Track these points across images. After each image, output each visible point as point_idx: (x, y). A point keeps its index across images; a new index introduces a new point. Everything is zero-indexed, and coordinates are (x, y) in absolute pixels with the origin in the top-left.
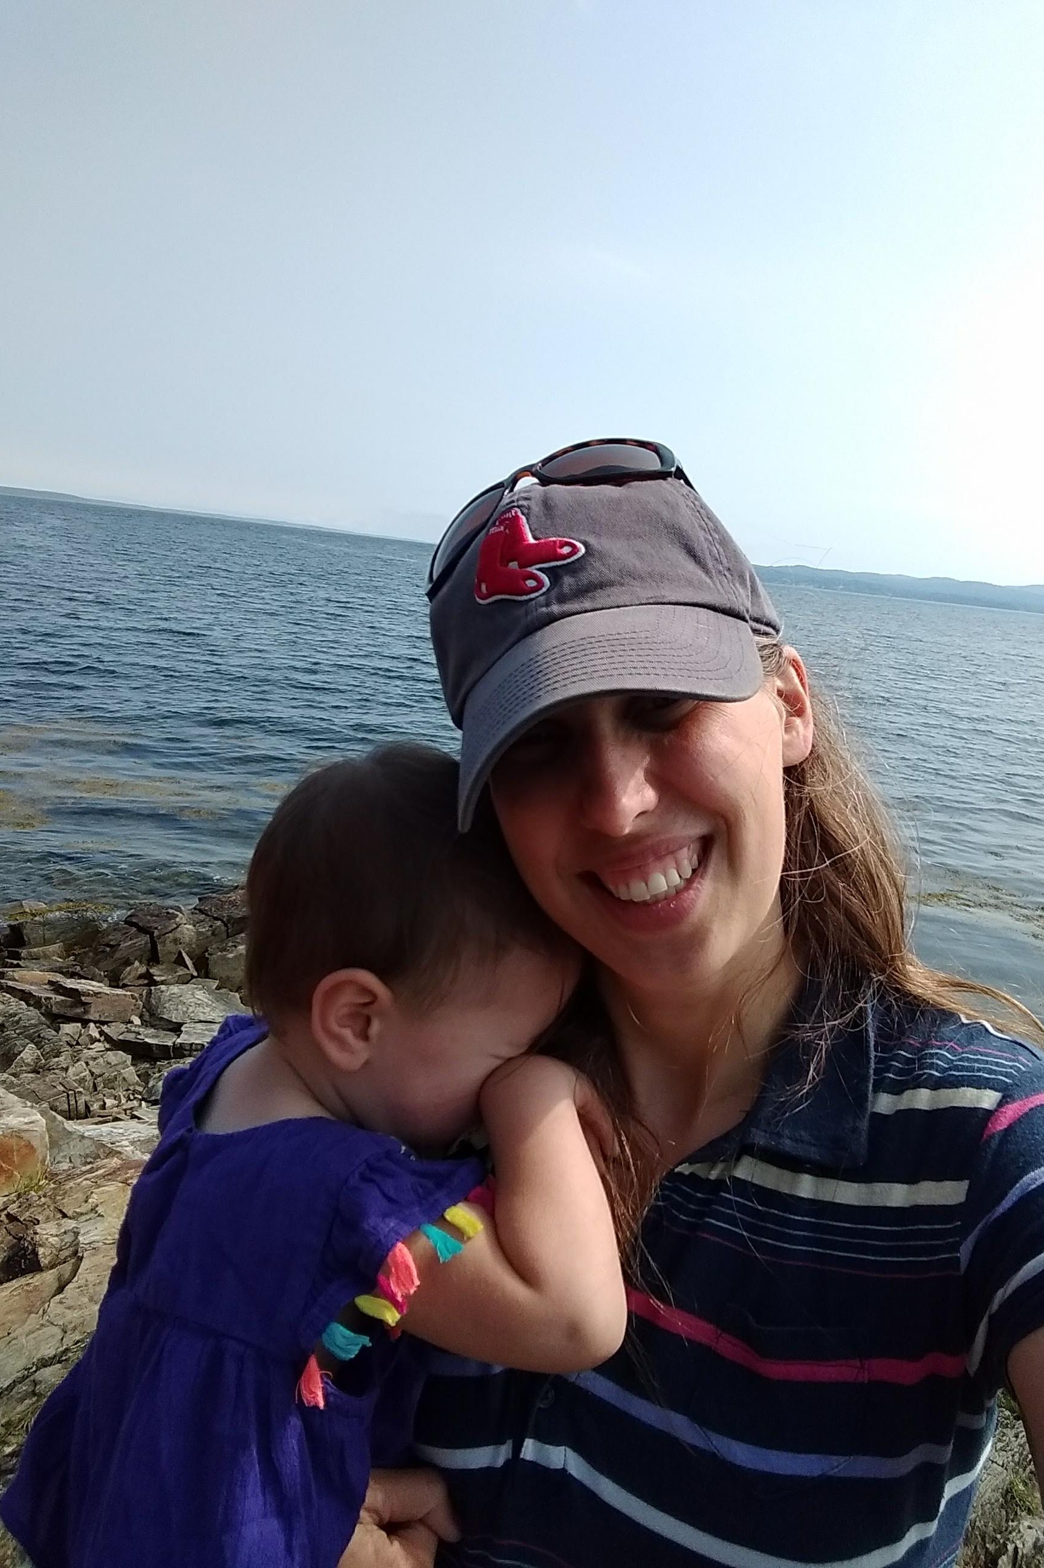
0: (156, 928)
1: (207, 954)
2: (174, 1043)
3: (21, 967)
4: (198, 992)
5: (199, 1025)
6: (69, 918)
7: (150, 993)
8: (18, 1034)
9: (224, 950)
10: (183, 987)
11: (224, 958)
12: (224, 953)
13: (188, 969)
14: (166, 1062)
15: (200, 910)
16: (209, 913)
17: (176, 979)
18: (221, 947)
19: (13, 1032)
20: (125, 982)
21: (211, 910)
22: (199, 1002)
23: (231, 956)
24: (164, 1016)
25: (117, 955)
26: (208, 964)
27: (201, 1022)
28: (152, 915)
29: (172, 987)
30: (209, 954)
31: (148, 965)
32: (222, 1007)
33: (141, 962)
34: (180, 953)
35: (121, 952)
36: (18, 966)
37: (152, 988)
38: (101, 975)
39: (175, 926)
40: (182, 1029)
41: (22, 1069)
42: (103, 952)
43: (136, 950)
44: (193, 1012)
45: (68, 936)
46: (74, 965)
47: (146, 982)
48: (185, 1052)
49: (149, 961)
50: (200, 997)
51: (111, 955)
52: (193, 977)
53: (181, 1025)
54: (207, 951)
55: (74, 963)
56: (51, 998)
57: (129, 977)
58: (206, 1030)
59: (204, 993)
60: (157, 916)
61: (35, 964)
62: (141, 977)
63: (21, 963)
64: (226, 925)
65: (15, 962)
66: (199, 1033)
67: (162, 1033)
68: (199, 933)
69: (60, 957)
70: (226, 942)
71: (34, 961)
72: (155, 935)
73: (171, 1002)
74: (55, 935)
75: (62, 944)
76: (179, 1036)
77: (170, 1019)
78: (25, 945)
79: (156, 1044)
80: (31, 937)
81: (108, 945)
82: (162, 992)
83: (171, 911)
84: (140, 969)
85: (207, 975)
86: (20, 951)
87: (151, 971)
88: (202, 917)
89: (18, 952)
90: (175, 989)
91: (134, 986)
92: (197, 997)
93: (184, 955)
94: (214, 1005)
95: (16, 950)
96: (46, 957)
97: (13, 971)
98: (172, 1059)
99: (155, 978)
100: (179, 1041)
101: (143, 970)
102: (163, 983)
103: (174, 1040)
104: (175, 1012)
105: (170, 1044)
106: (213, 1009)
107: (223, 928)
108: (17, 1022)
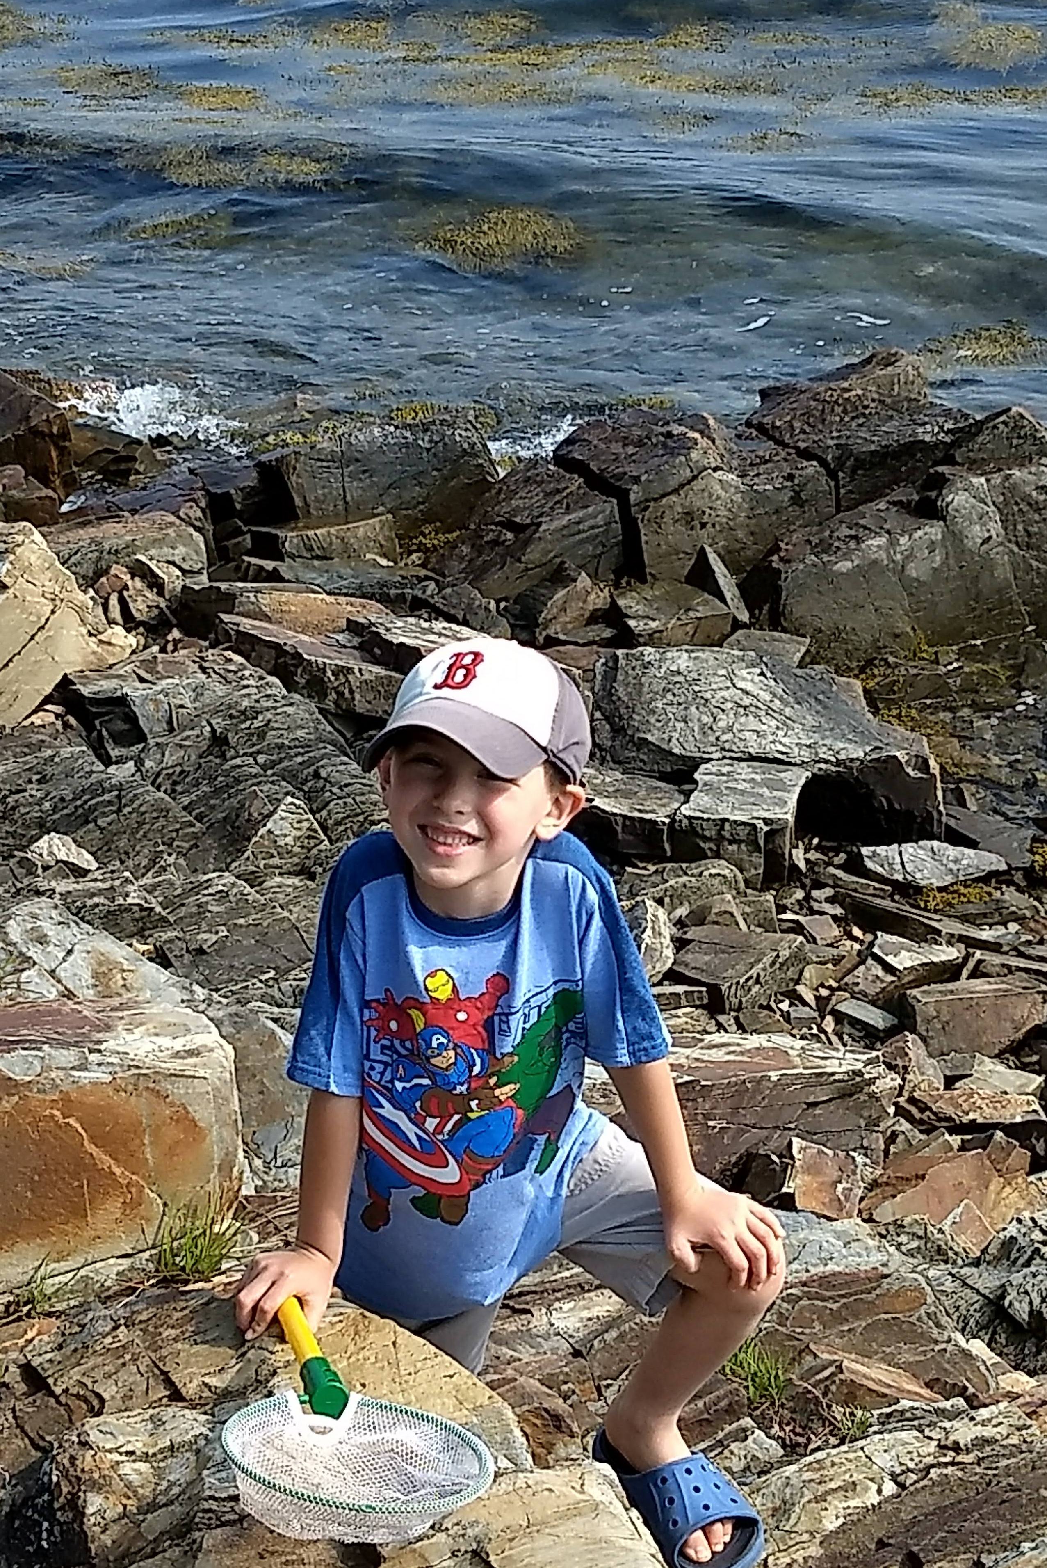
0: (636, 480)
1: (775, 558)
2: (672, 817)
3: (282, 580)
4: (744, 673)
5: (744, 770)
6: (407, 445)
7: (613, 666)
8: (264, 767)
9: (824, 547)
10: (706, 654)
11: (825, 574)
12: (826, 558)
13: (723, 600)
14: (652, 868)
15: (761, 428)
16: (787, 438)
17: (690, 629)
18: (815, 540)
19: (251, 760)
20: (551, 631)
21: (792, 428)
22: (747, 701)
23: (845, 566)
24: (649, 737)
25: (533, 554)
26: (778, 590)
27: (752, 758)
28: (626, 441)
29: (672, 653)
30: (781, 559)
31: (617, 586)
32: (810, 721)
33: (594, 576)
34: (702, 553)
35: (542, 545)
36: (275, 576)
37: (619, 652)
38: (487, 609)
39: (688, 474)
40: (697, 776)
41: (272, 862)
42: (496, 543)
43: (582, 542)
44: (730, 729)
45: (406, 496)
46: (420, 580)
47: (608, 633)
48: (705, 846)
49: (619, 573)
50: (749, 687)
51: (514, 553)
52: (737, 625)
53: (694, 764)
54: (776, 549)
55: (423, 572)
56: (350, 670)
57: (563, 619)
58: (765, 783)
59: (762, 674)
60: (640, 444)
61: (321, 572)
62: (594, 618)
63: (284, 569)
64: (832, 474)
65: (269, 565)
66: (743, 792)
67: (643, 783)
68: (756, 498)
69: (385, 556)
70: (833, 523)
71: (316, 563)
72: (632, 497)
73: (669, 696)
74: (375, 492)
75: (390, 516)
76: (687, 795)
77: (664, 746)
78: (296, 518)
79: (625, 817)
80: (311, 498)
81: (510, 525)
82: (647, 665)
83: (676, 429)
84: (593, 596)
85: (776, 622)
86: (281, 534)
87: (621, 602)
88: (765, 448)
89: (276, 536)
90: (681, 660)
91: (576, 644)
92: (740, 684)
93: (712, 557)
94: (788, 711)
95: (274, 531)
96: (349, 553)
97: (258, 591)
98: (669, 860)
99: (632, 623)
100: (686, 810)
101: (598, 599)
102: (653, 639)
103: (676, 805)
104: (680, 725)
105: (661, 816)
106: (787, 723)
107: (824, 483)
108: (261, 734)
